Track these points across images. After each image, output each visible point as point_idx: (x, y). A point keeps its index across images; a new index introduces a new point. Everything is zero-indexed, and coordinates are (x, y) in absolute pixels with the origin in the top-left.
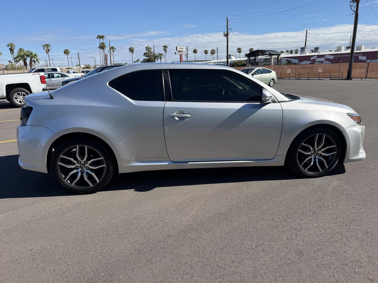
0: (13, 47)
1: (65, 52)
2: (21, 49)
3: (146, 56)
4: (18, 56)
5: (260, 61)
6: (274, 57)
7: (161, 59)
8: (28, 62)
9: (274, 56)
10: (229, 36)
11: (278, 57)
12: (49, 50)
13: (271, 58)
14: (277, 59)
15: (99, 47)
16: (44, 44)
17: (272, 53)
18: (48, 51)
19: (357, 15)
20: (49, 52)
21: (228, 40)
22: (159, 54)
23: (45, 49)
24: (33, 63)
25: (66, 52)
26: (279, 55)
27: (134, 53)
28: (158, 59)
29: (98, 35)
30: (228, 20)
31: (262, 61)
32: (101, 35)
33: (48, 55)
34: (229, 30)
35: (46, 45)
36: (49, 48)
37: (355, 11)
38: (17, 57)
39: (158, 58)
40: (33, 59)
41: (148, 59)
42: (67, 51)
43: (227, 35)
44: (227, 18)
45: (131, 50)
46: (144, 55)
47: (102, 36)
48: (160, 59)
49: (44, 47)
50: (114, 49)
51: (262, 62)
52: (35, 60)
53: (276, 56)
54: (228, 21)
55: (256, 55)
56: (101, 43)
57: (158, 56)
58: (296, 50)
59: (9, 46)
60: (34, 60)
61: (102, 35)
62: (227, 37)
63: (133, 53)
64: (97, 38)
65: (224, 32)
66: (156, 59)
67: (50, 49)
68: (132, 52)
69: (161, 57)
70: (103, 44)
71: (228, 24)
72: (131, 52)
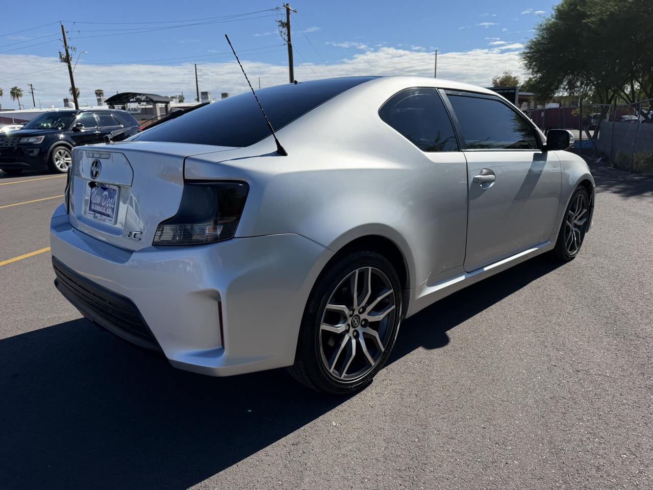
5: (135, 112)
6: (161, 106)
9: (159, 105)
10: (71, 62)
11: (166, 107)
13: (155, 107)
14: (165, 110)
17: (155, 99)
19: (290, 47)
21: (72, 69)
26: (167, 103)
30: (65, 31)
31: (139, 112)
34: (69, 50)
37: (287, 40)
43: (67, 60)
44: (62, 26)
51: (138, 114)
53: (163, 105)
54: (65, 33)
55: (123, 101)
58: (180, 96)
62: (69, 63)
65: (60, 53)
71: (66, 37)
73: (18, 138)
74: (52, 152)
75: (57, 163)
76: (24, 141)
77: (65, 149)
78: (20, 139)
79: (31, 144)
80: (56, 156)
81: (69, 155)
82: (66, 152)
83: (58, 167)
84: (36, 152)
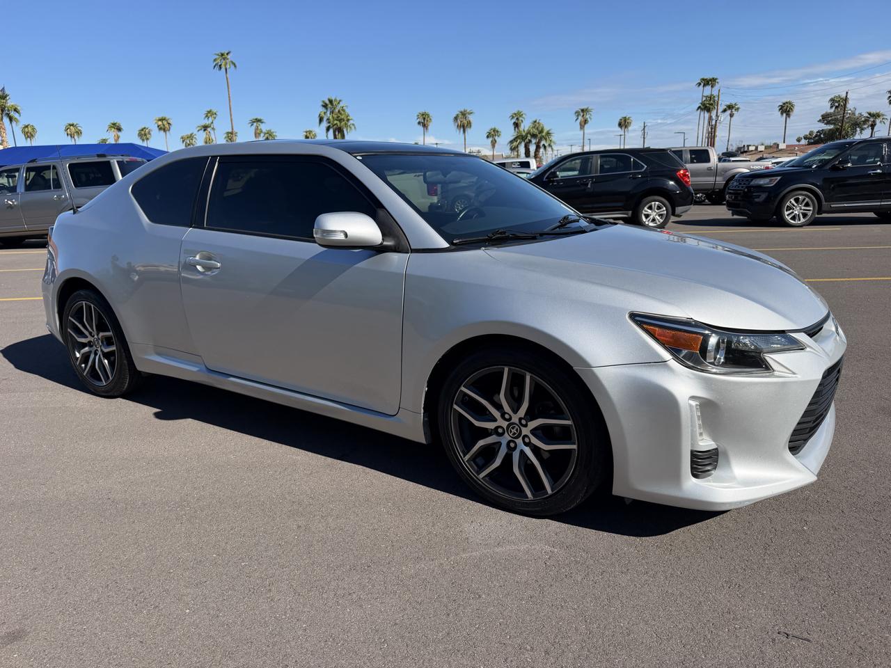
0: (521, 119)
1: (620, 125)
2: (535, 122)
3: (828, 123)
4: (516, 138)
7: (873, 129)
8: (532, 148)
12: (586, 122)
15: (699, 107)
16: (578, 108)
18: (583, 124)
20: (586, 126)
22: (870, 114)
23: (579, 121)
24: (542, 150)
25: (623, 123)
27: (791, 117)
28: (862, 129)
29: (702, 77)
32: (708, 77)
33: (582, 132)
35: (583, 110)
36: (588, 116)
38: (514, 139)
39: (865, 126)
40: (543, 142)
41: (830, 130)
42: (625, 121)
45: (786, 109)
46: (820, 121)
47: (711, 80)
48: (870, 128)
49: (578, 116)
50: (733, 110)
52: (546, 145)
56: (707, 97)
57: (866, 121)
59: (513, 117)
60: (544, 145)
61: (711, 77)
63: (789, 117)
64: (700, 84)
66: (858, 129)
67: (589, 119)
68: (788, 115)
69: (874, 121)
70: (711, 97)
72: (785, 115)
73: (750, 179)
74: (784, 197)
75: (786, 213)
76: (756, 182)
77: (805, 195)
78: (752, 180)
79: (760, 188)
80: (788, 204)
81: (810, 203)
82: (807, 199)
83: (788, 218)
84: (764, 196)
